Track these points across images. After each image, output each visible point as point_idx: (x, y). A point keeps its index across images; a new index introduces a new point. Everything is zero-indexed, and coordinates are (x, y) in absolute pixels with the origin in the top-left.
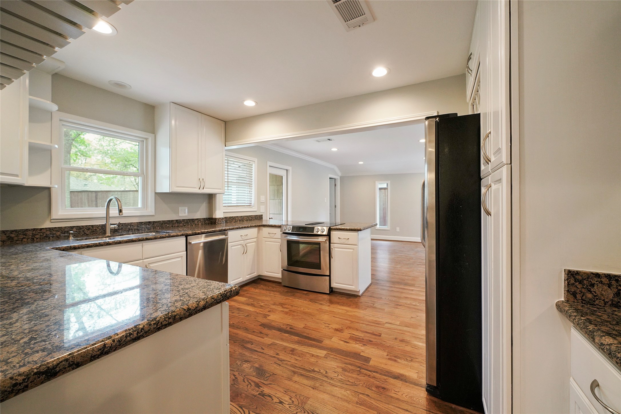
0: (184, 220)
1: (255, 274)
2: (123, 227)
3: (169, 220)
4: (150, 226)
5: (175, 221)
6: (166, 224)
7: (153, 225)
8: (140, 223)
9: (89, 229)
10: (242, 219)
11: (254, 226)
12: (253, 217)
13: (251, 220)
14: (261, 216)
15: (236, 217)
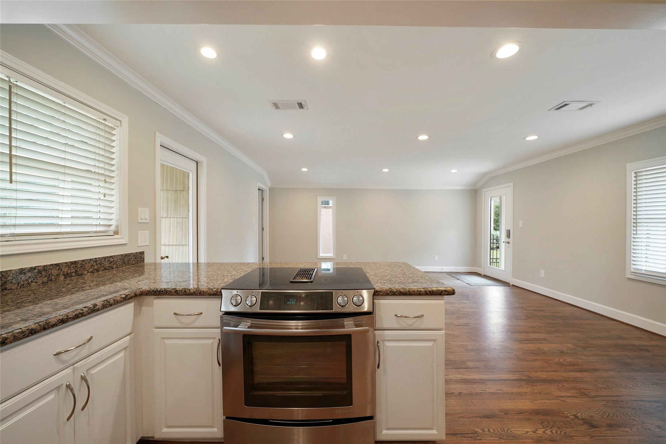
10: (76, 271)
11: (121, 298)
12: (115, 261)
13: (109, 270)
14: (140, 255)
15: (52, 267)
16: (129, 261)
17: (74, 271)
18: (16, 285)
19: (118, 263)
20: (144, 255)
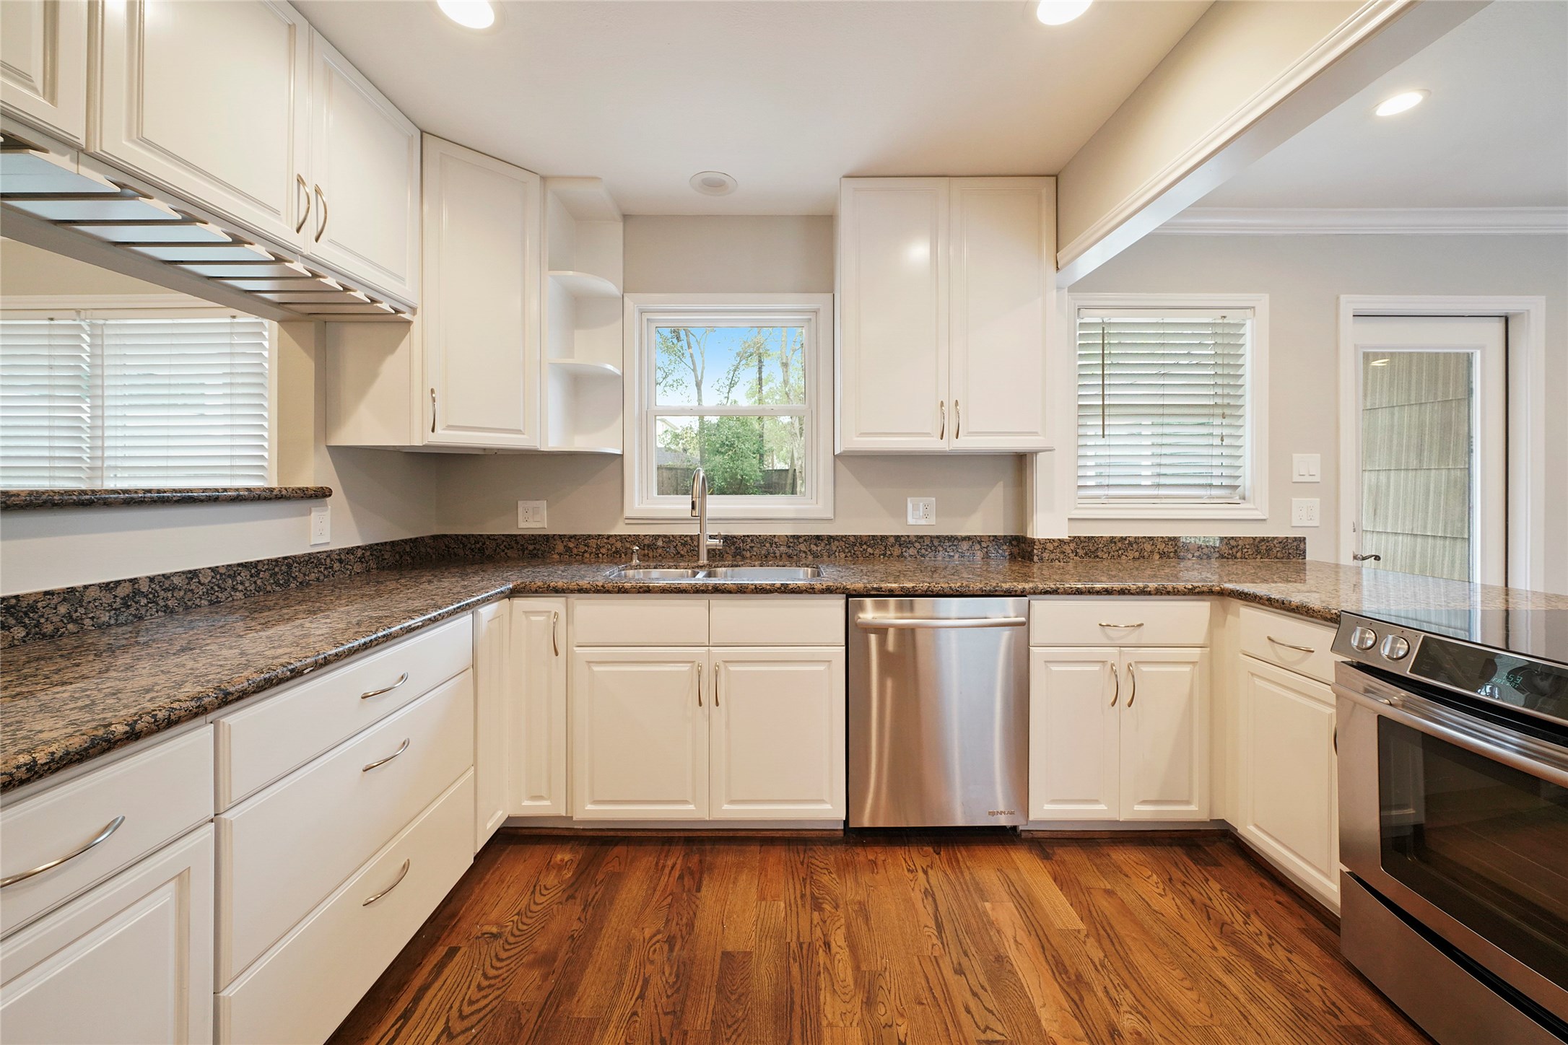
0: (922, 537)
1: (1191, 811)
2: (753, 545)
3: (874, 536)
4: (819, 549)
5: (892, 540)
6: (865, 547)
7: (826, 544)
8: (793, 537)
9: (684, 544)
10: (1176, 551)
11: (1185, 588)
12: (1240, 547)
13: (1228, 558)
14: (1295, 544)
15: (1144, 540)
16: (1269, 550)
17: (1173, 550)
18: (1107, 555)
19: (1246, 550)
20: (1305, 544)
